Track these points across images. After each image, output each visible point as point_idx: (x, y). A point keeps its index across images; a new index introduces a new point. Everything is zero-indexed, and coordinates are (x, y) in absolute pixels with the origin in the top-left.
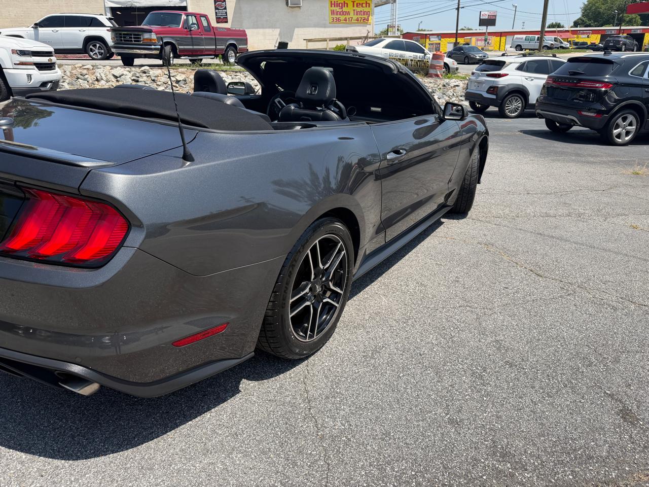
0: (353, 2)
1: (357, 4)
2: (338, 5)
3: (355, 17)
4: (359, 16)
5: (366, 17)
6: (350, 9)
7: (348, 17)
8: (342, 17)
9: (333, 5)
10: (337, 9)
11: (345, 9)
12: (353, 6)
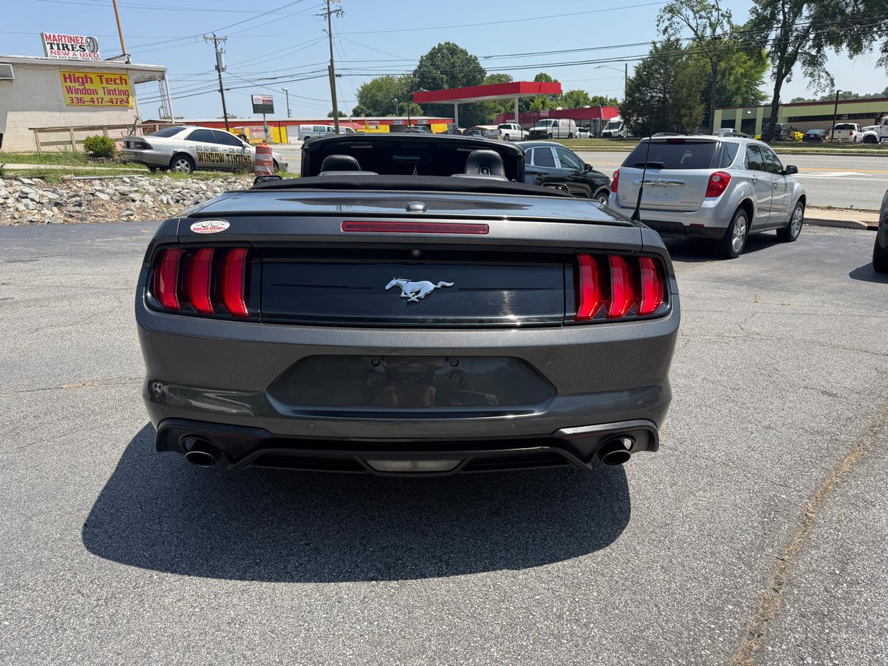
0: (101, 77)
1: (107, 79)
2: (76, 80)
3: (107, 98)
4: (113, 97)
5: (124, 97)
6: (96, 85)
7: (95, 97)
8: (87, 98)
9: (68, 80)
10: (77, 85)
11: (88, 86)
12: (102, 82)
